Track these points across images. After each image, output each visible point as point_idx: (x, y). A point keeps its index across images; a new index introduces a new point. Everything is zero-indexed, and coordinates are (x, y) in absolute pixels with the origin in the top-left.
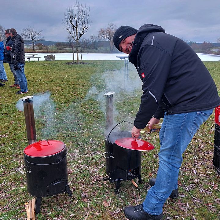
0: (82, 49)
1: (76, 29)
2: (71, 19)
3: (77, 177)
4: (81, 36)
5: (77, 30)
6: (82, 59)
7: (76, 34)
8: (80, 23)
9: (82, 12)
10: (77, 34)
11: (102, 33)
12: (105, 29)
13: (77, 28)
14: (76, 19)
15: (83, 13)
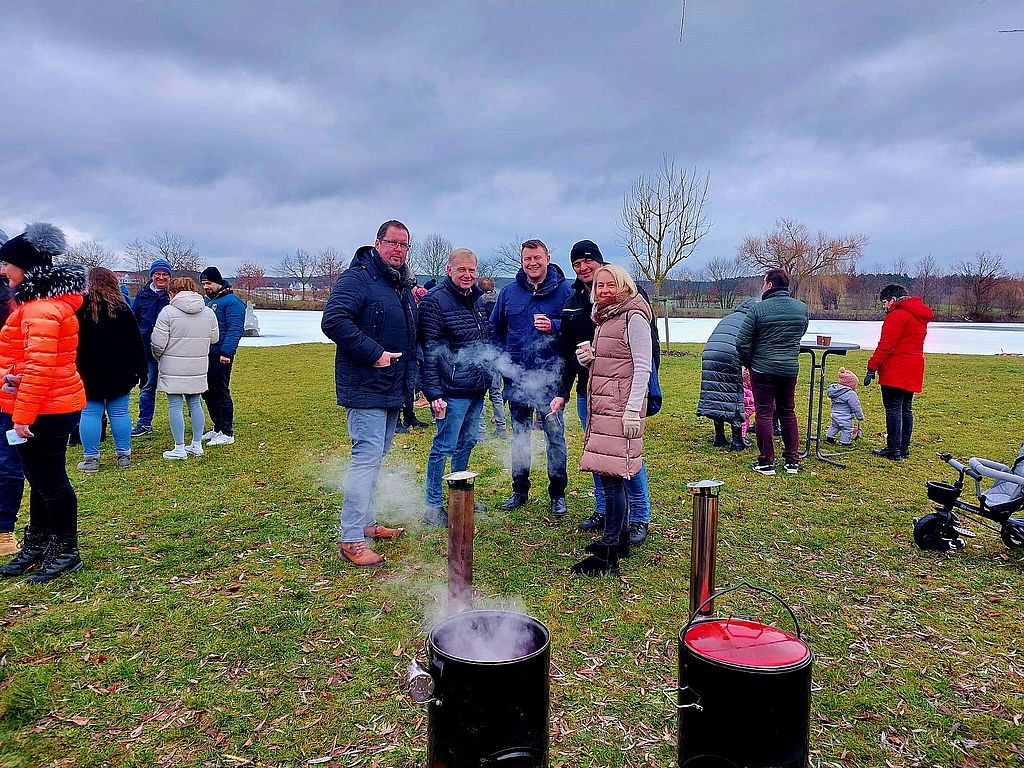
0: (676, 303)
1: (657, 245)
2: (642, 217)
3: (582, 754)
4: (671, 265)
5: (659, 248)
6: (668, 340)
7: (654, 261)
8: (673, 225)
9: (681, 194)
10: (658, 262)
11: (751, 251)
12: (764, 238)
13: (659, 243)
14: (660, 216)
15: (686, 195)
